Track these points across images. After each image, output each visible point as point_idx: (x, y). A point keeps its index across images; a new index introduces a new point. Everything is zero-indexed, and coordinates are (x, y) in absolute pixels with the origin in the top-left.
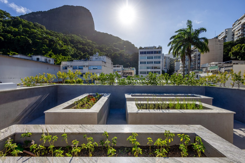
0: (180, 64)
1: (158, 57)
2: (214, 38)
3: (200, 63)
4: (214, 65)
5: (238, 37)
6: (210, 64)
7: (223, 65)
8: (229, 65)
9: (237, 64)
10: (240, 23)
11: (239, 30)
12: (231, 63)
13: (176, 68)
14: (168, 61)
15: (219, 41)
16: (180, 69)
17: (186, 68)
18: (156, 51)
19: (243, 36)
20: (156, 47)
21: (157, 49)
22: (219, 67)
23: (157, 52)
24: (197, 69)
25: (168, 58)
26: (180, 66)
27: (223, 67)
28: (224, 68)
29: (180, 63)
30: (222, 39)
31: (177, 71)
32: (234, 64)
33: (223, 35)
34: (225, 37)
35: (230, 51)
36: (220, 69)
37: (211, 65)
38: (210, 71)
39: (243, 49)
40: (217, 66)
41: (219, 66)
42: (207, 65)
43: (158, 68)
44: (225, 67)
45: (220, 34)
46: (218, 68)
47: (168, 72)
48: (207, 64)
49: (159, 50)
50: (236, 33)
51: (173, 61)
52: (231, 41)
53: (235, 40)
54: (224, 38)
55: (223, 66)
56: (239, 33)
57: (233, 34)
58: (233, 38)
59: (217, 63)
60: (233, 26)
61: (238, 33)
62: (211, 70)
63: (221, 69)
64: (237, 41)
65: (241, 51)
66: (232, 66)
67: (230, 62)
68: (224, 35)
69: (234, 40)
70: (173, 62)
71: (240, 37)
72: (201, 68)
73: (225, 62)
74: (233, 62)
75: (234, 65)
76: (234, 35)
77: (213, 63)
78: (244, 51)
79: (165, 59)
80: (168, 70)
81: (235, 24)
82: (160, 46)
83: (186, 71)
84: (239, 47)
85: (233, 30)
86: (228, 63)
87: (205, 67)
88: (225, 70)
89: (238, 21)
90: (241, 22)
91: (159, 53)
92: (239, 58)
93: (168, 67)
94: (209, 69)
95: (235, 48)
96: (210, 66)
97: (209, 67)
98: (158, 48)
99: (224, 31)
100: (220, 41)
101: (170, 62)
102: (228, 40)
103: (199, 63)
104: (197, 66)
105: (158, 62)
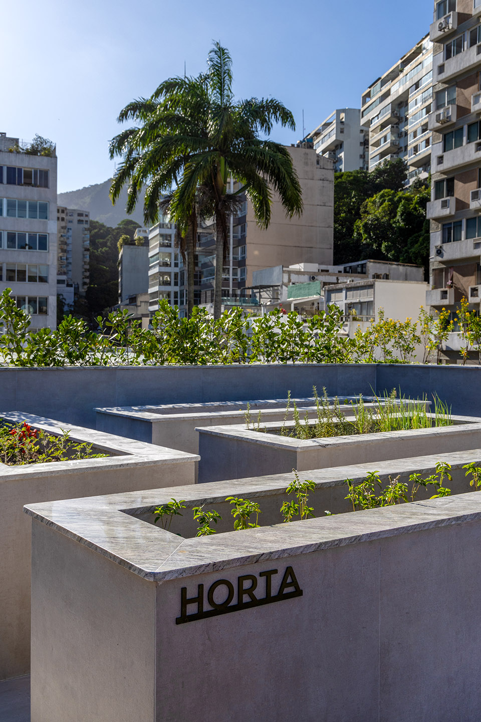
0: (148, 261)
1: (33, 207)
2: (298, 146)
3: (247, 263)
4: (305, 278)
5: (382, 155)
6: (289, 273)
7: (338, 279)
8: (360, 281)
9: (387, 277)
10: (388, 94)
11: (383, 126)
12: (363, 271)
13: (125, 284)
14: (80, 239)
15: (318, 163)
16: (151, 290)
17: (182, 284)
18: (20, 170)
19: (397, 153)
20: (17, 140)
21: (26, 158)
22: (327, 287)
23: (28, 175)
24: (231, 292)
25: (76, 218)
26: (151, 273)
27: (340, 290)
28: (344, 292)
29: (150, 254)
30: (326, 155)
31: (133, 300)
32: (377, 276)
33: (329, 135)
34: (337, 147)
35: (358, 216)
36: (329, 299)
37: (294, 278)
38: (289, 304)
39: (402, 215)
40: (317, 285)
41: (325, 284)
42: (276, 276)
43: (32, 279)
44: (348, 289)
45: (319, 127)
46: (323, 293)
47: (83, 301)
48: (277, 270)
49: (38, 163)
50: (373, 138)
51: (103, 236)
52: (358, 169)
53: (372, 166)
54: (334, 151)
55: (340, 286)
56: (385, 138)
57: (362, 141)
58: (364, 157)
59: (314, 267)
60: (364, 103)
61: (382, 140)
62: (294, 300)
63: (333, 295)
64: (379, 172)
65: (394, 222)
66: (371, 286)
67: (359, 270)
68: (333, 138)
69: (367, 168)
70: (104, 245)
71: (388, 157)
72: (252, 288)
73: (341, 268)
74: (373, 266)
75: (380, 284)
76: (365, 143)
77: (300, 267)
78: (402, 224)
79: (63, 224)
80: (83, 290)
81: (368, 95)
82: (40, 141)
83: (182, 303)
84: (386, 203)
85: (363, 121)
86: (353, 271)
87: (269, 287)
88: (349, 301)
89: (379, 82)
90: (389, 91)
91: (35, 185)
92: (388, 249)
93: (78, 275)
94: (285, 296)
95: (374, 202)
96: (290, 281)
97: (283, 284)
98: (33, 152)
99: (331, 116)
100: (321, 163)
101: (93, 242)
102: (347, 164)
103: (241, 263)
104: (231, 277)
105: (32, 237)
